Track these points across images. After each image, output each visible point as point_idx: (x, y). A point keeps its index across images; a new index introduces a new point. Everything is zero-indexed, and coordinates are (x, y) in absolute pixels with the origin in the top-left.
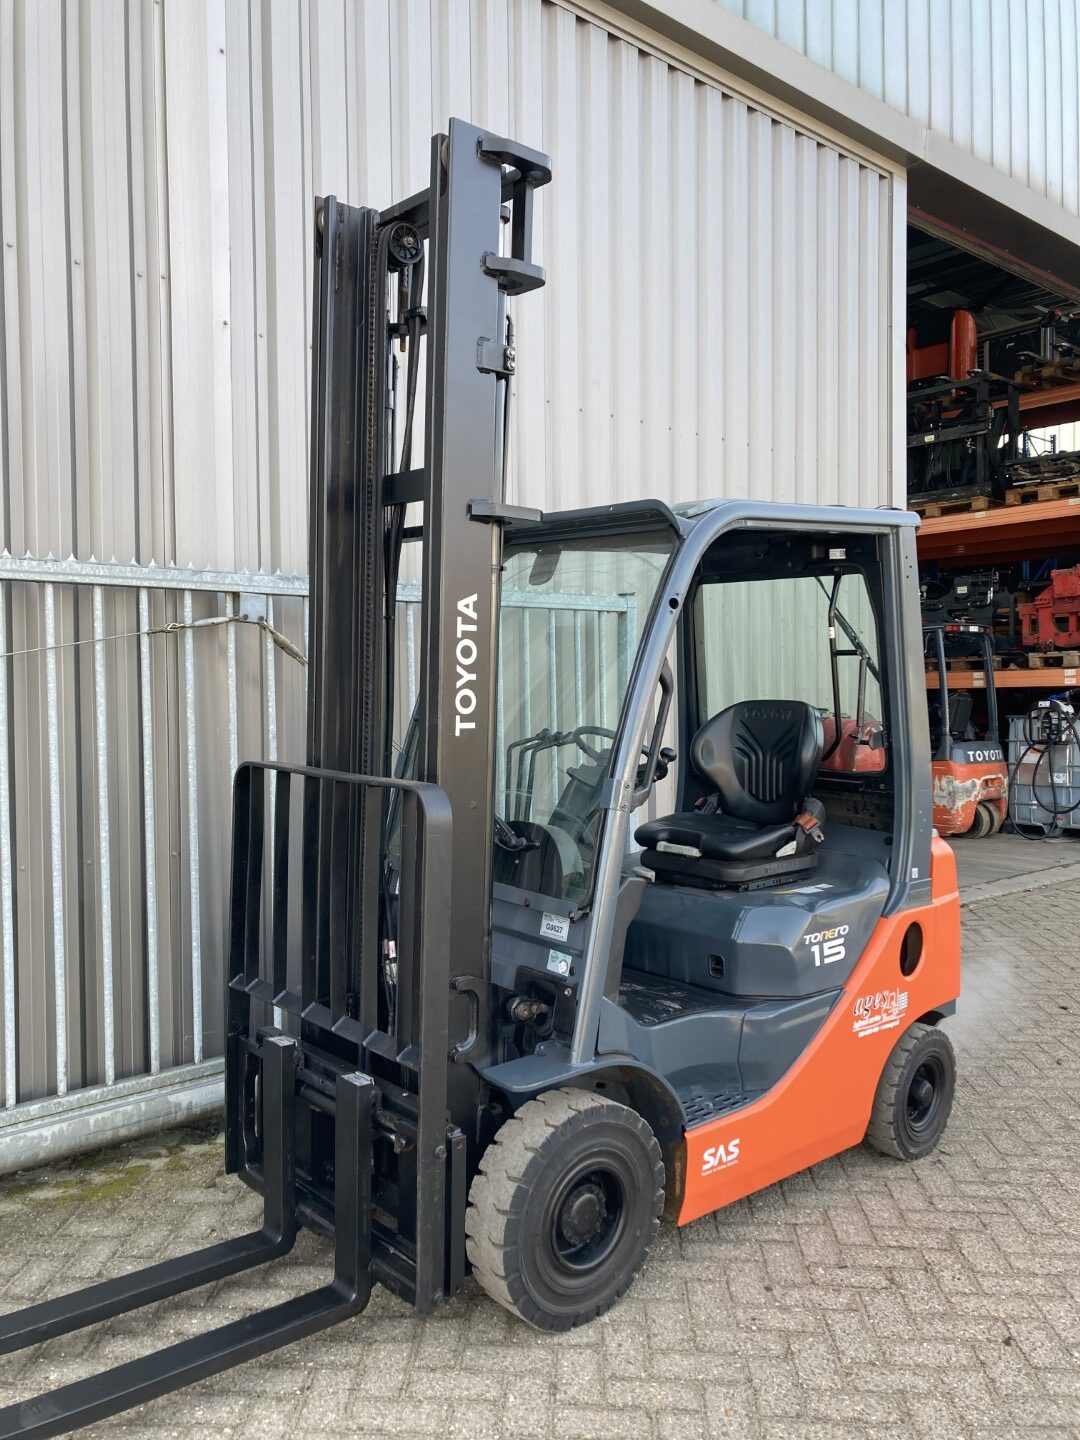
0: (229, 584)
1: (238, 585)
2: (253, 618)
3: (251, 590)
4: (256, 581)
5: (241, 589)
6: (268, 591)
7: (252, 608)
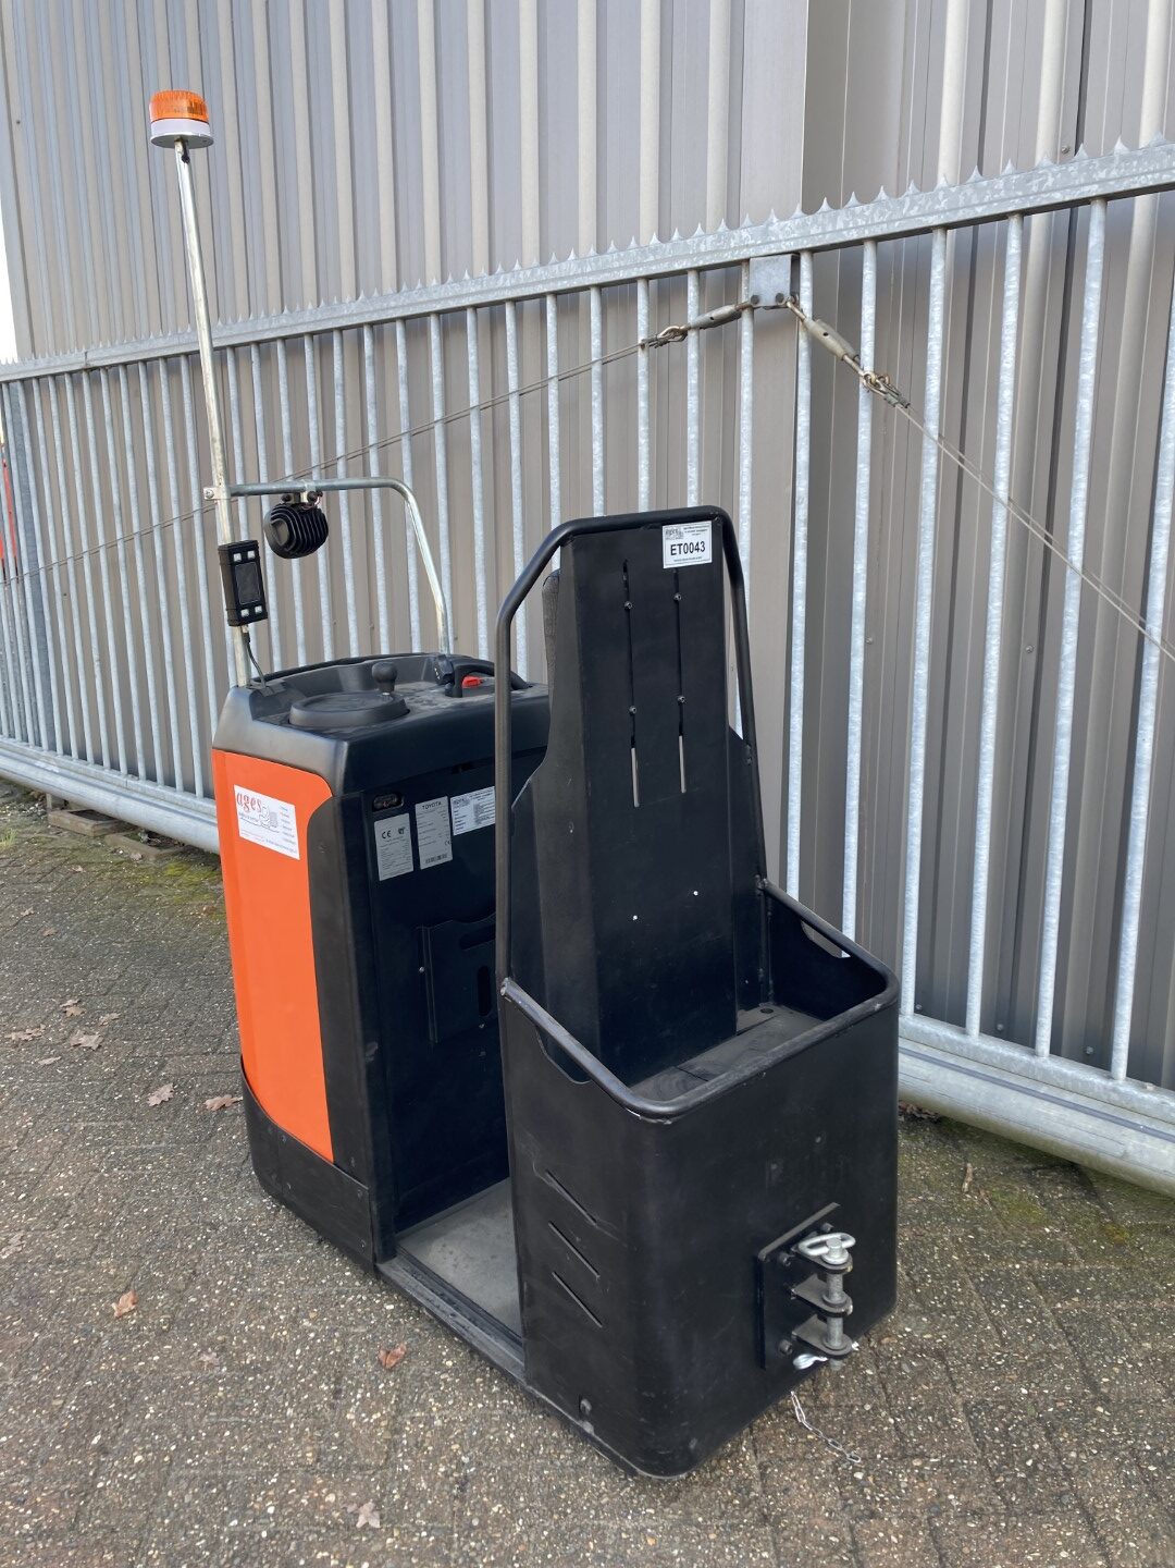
0: (735, 248)
1: (747, 246)
2: (768, 299)
3: (765, 251)
4: (773, 234)
5: (753, 254)
6: (792, 246)
7: (768, 282)
